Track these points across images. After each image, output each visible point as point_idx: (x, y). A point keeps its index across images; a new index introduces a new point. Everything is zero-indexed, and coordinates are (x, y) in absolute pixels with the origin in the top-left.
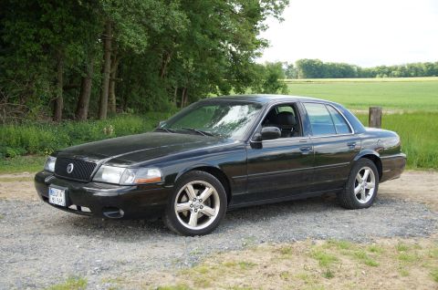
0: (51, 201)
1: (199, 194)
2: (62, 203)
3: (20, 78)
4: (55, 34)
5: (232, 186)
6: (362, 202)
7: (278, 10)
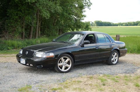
0: (21, 63)
2: (24, 63)
3: (12, 26)
4: (22, 13)
6: (114, 63)
7: (89, 6)
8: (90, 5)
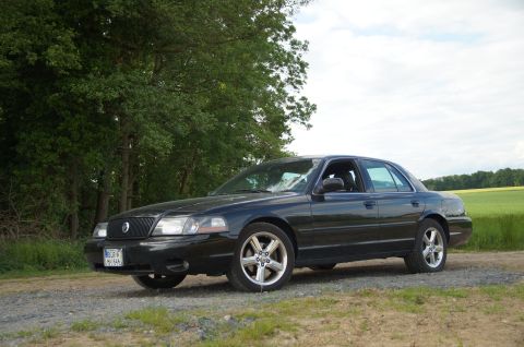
0: (107, 264)
1: (264, 248)
2: (120, 264)
4: (73, 142)
5: (298, 240)
6: (432, 266)
7: (304, 116)
8: (308, 114)
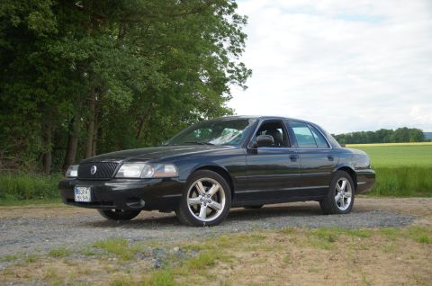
0: (77, 199)
1: (207, 191)
2: (88, 200)
4: (49, 93)
5: (235, 185)
6: (342, 209)
7: (242, 79)
8: (245, 77)
